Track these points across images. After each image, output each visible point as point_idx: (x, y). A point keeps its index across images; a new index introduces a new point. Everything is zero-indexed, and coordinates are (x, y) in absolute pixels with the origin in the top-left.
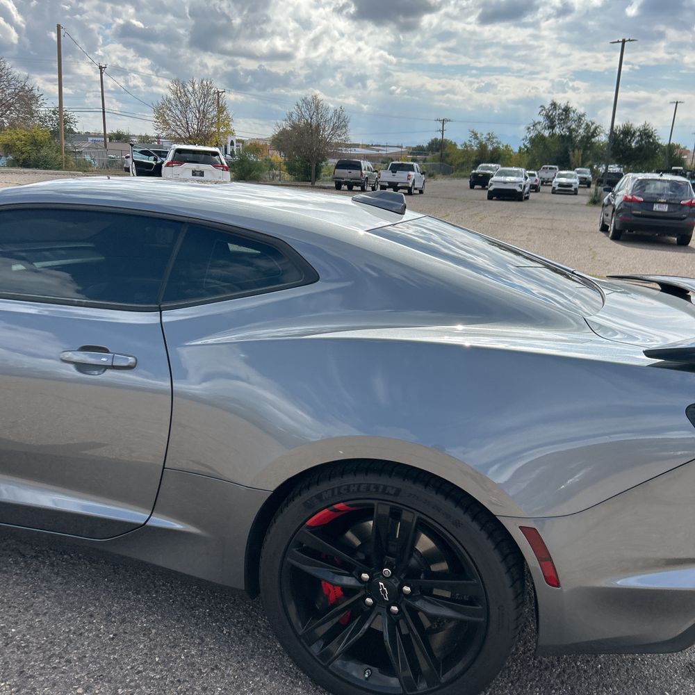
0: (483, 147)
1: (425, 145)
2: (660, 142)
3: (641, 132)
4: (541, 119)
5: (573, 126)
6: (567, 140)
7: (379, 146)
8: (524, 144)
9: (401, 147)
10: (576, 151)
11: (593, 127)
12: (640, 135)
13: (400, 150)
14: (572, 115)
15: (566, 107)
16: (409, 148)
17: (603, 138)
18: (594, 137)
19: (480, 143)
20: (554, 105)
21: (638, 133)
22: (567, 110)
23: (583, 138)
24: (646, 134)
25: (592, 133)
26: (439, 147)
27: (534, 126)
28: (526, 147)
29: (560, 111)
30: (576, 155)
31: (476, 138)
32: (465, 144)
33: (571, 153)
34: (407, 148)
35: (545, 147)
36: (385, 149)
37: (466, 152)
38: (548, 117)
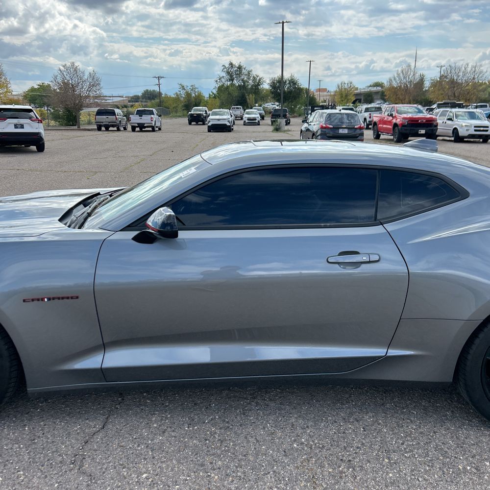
0: (188, 95)
1: (140, 94)
2: (302, 87)
3: (289, 81)
4: (224, 74)
5: (245, 79)
6: (243, 87)
7: (106, 97)
8: (212, 92)
9: (122, 97)
10: (251, 95)
11: (258, 78)
12: (289, 83)
13: (122, 99)
14: (244, 71)
15: (240, 65)
16: (128, 97)
17: (266, 86)
18: (259, 85)
19: (187, 93)
20: (231, 64)
21: (288, 82)
22: (240, 68)
23: (252, 86)
24: (293, 82)
25: (258, 83)
26: (150, 96)
27: (220, 79)
28: (213, 94)
29: (236, 68)
30: (251, 98)
31: (184, 89)
32: (177, 93)
33: (247, 97)
34: (126, 97)
35: (229, 94)
36: (111, 98)
37: (177, 99)
38: (228, 73)
